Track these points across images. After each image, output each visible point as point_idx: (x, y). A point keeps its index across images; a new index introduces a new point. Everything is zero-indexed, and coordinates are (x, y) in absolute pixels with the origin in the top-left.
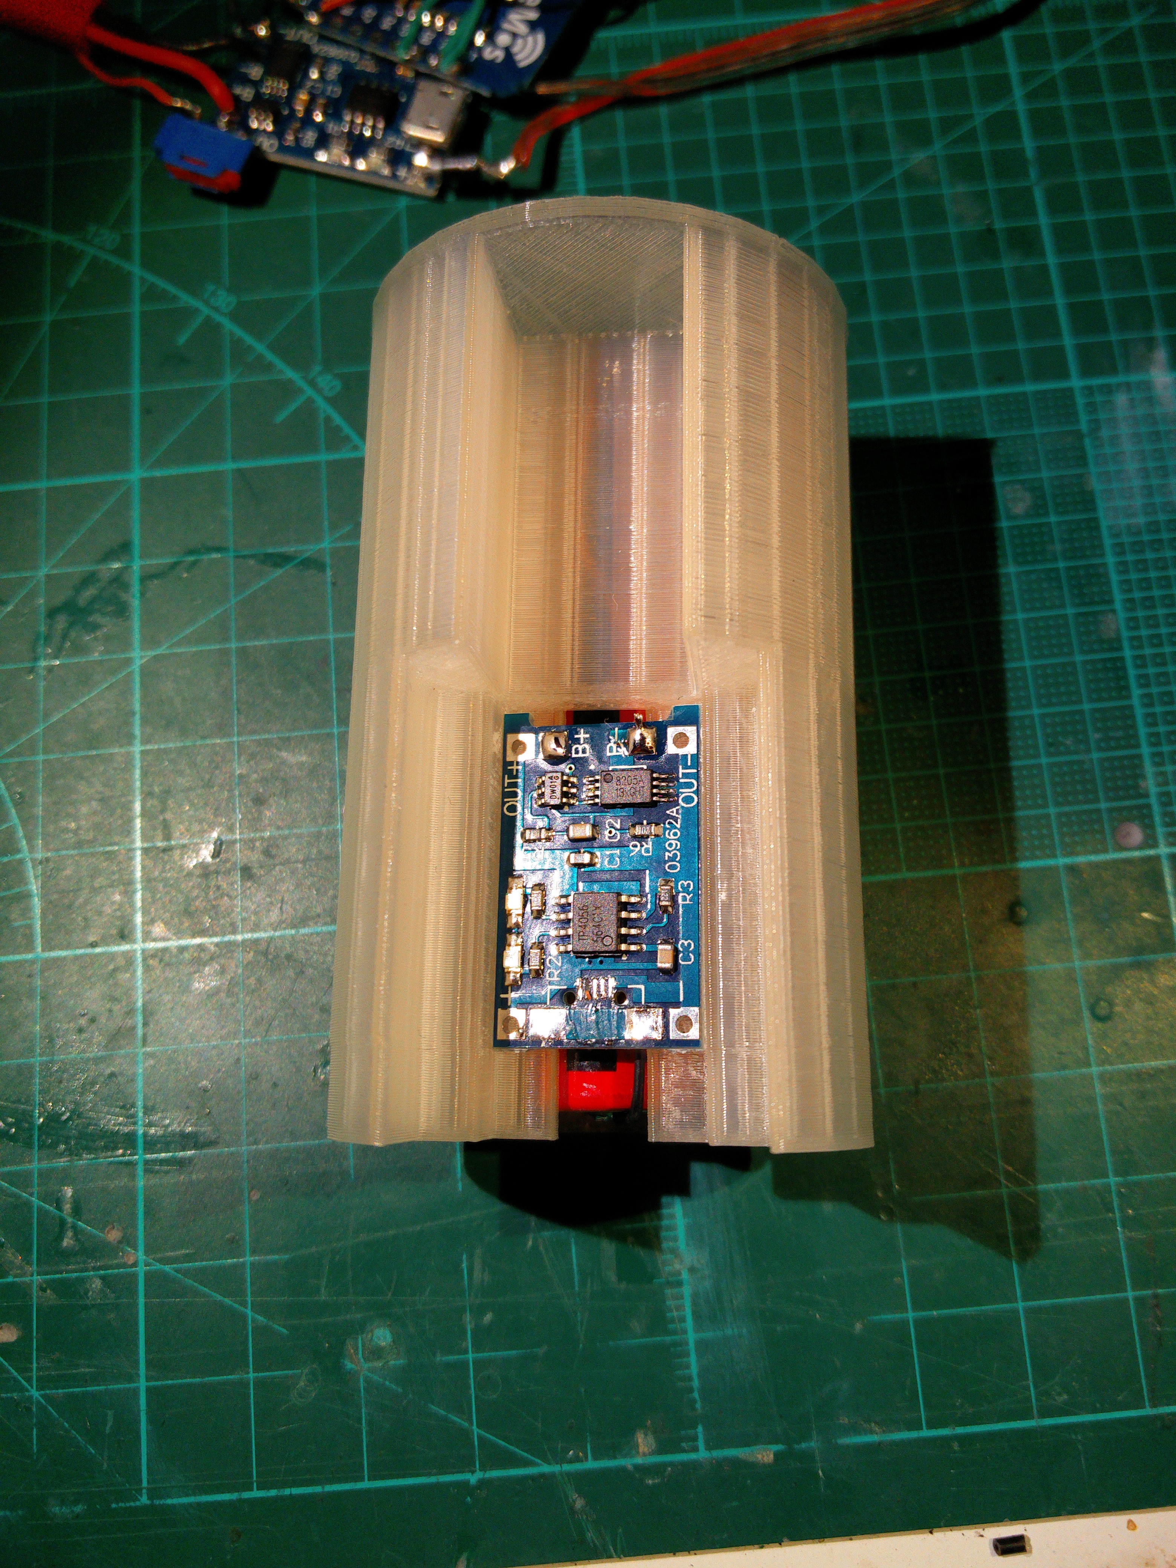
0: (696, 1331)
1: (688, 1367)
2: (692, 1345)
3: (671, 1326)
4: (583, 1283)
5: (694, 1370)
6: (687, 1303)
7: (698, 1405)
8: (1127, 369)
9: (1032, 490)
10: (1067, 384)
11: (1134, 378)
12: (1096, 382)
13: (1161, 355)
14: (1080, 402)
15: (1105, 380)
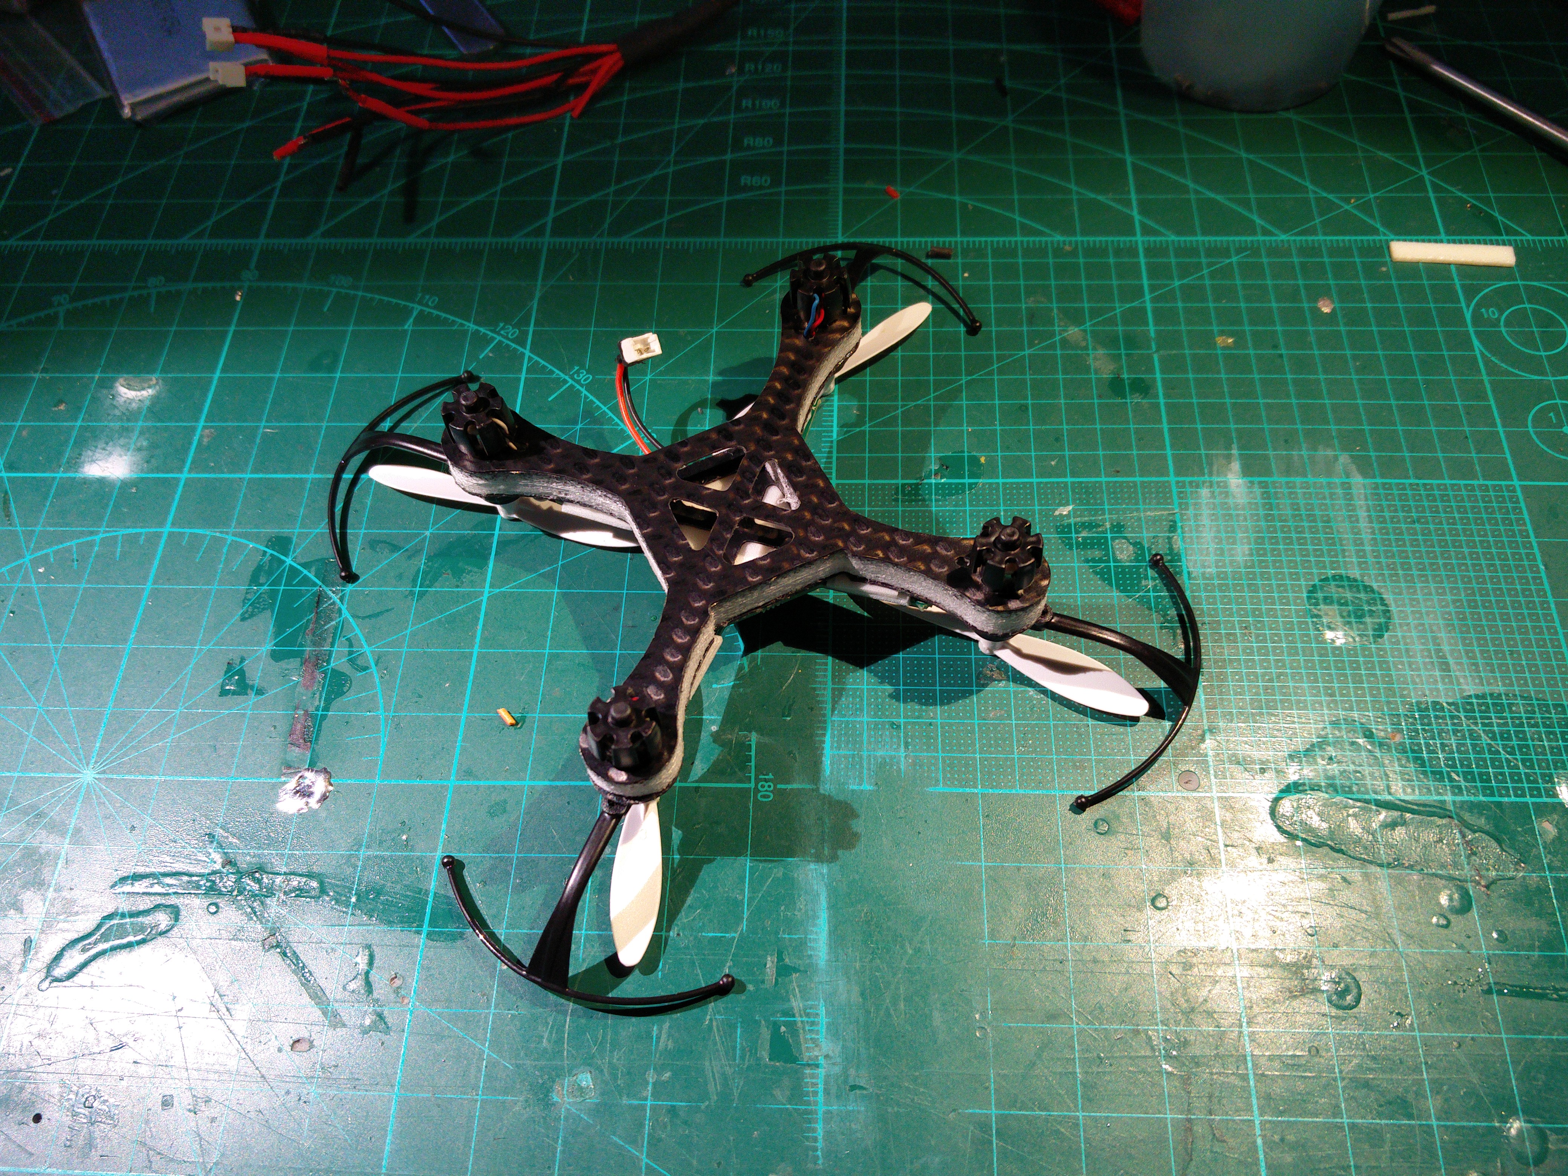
0: (825, 1104)
1: (815, 1130)
2: (820, 1115)
3: (806, 1098)
4: (743, 1057)
5: (820, 1134)
6: (821, 1082)
7: (820, 1162)
8: (1211, 474)
9: (1135, 544)
10: (1166, 479)
11: (1215, 479)
12: (1188, 479)
13: (1236, 466)
14: (1174, 490)
15: (1195, 479)
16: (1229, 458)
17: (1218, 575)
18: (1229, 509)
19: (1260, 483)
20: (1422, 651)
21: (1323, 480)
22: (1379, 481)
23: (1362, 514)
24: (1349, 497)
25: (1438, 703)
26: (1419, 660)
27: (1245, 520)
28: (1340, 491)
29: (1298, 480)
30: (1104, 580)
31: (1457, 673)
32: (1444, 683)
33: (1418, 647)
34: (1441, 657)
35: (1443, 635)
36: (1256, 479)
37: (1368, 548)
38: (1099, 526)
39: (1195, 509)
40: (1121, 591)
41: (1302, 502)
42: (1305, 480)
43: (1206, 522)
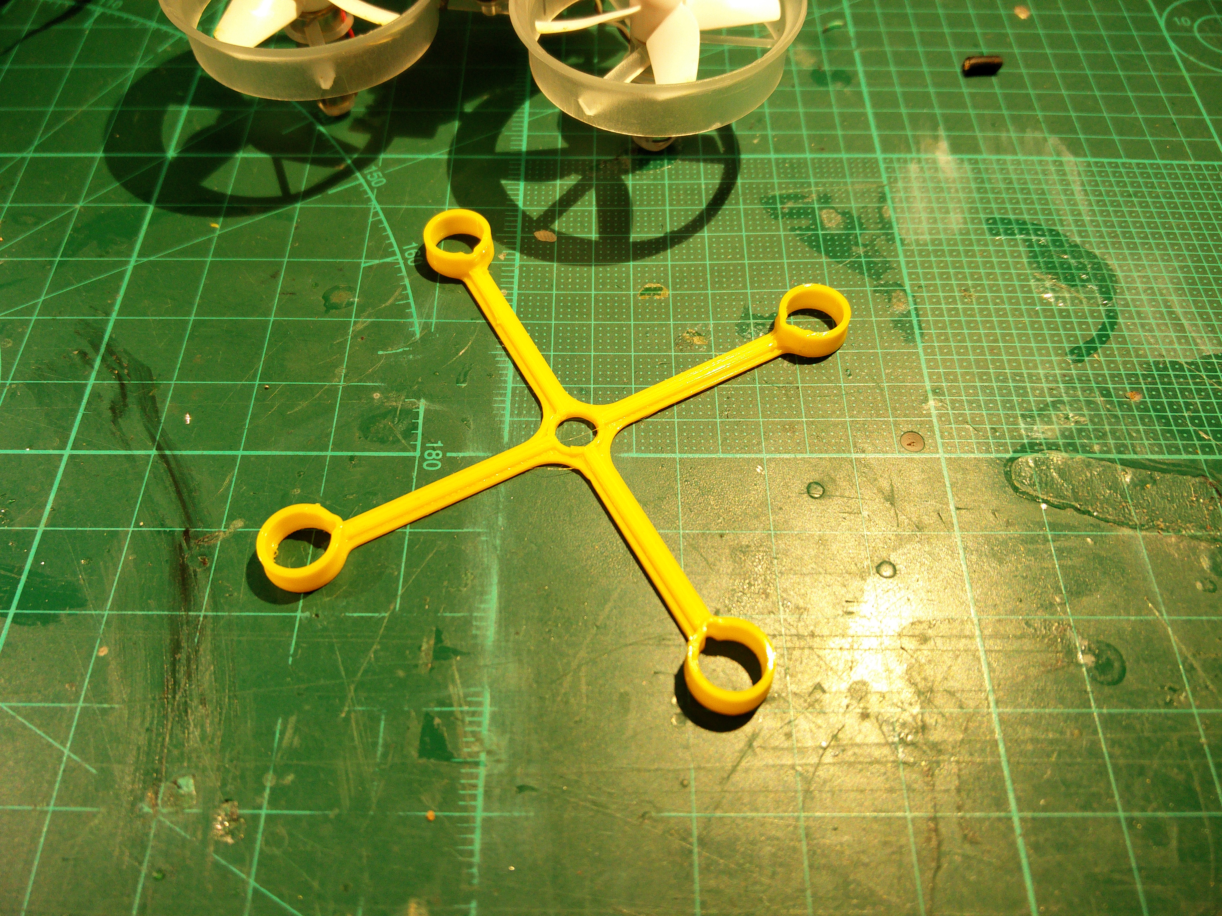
0: (485, 810)
1: (471, 842)
2: (478, 823)
3: (461, 803)
4: (385, 755)
5: (477, 847)
6: (481, 783)
7: (476, 881)
8: (918, 151)
9: (844, 214)
10: (873, 156)
11: (923, 156)
12: (895, 156)
13: (944, 145)
14: (882, 166)
15: (902, 156)
16: (936, 138)
17: (933, 241)
18: (939, 182)
19: (970, 160)
20: (1154, 313)
21: (1035, 158)
22: (1092, 160)
23: (1076, 188)
24: (1062, 173)
25: (1177, 363)
26: (1153, 321)
27: (957, 191)
28: (1053, 168)
29: (1009, 158)
30: (811, 247)
31: (1193, 334)
32: (1180, 344)
33: (1148, 309)
34: (1174, 319)
35: (1174, 298)
36: (966, 157)
37: (1087, 218)
38: (803, 197)
39: (904, 182)
40: (831, 257)
41: (1014, 177)
42: (1015, 158)
43: (917, 194)
